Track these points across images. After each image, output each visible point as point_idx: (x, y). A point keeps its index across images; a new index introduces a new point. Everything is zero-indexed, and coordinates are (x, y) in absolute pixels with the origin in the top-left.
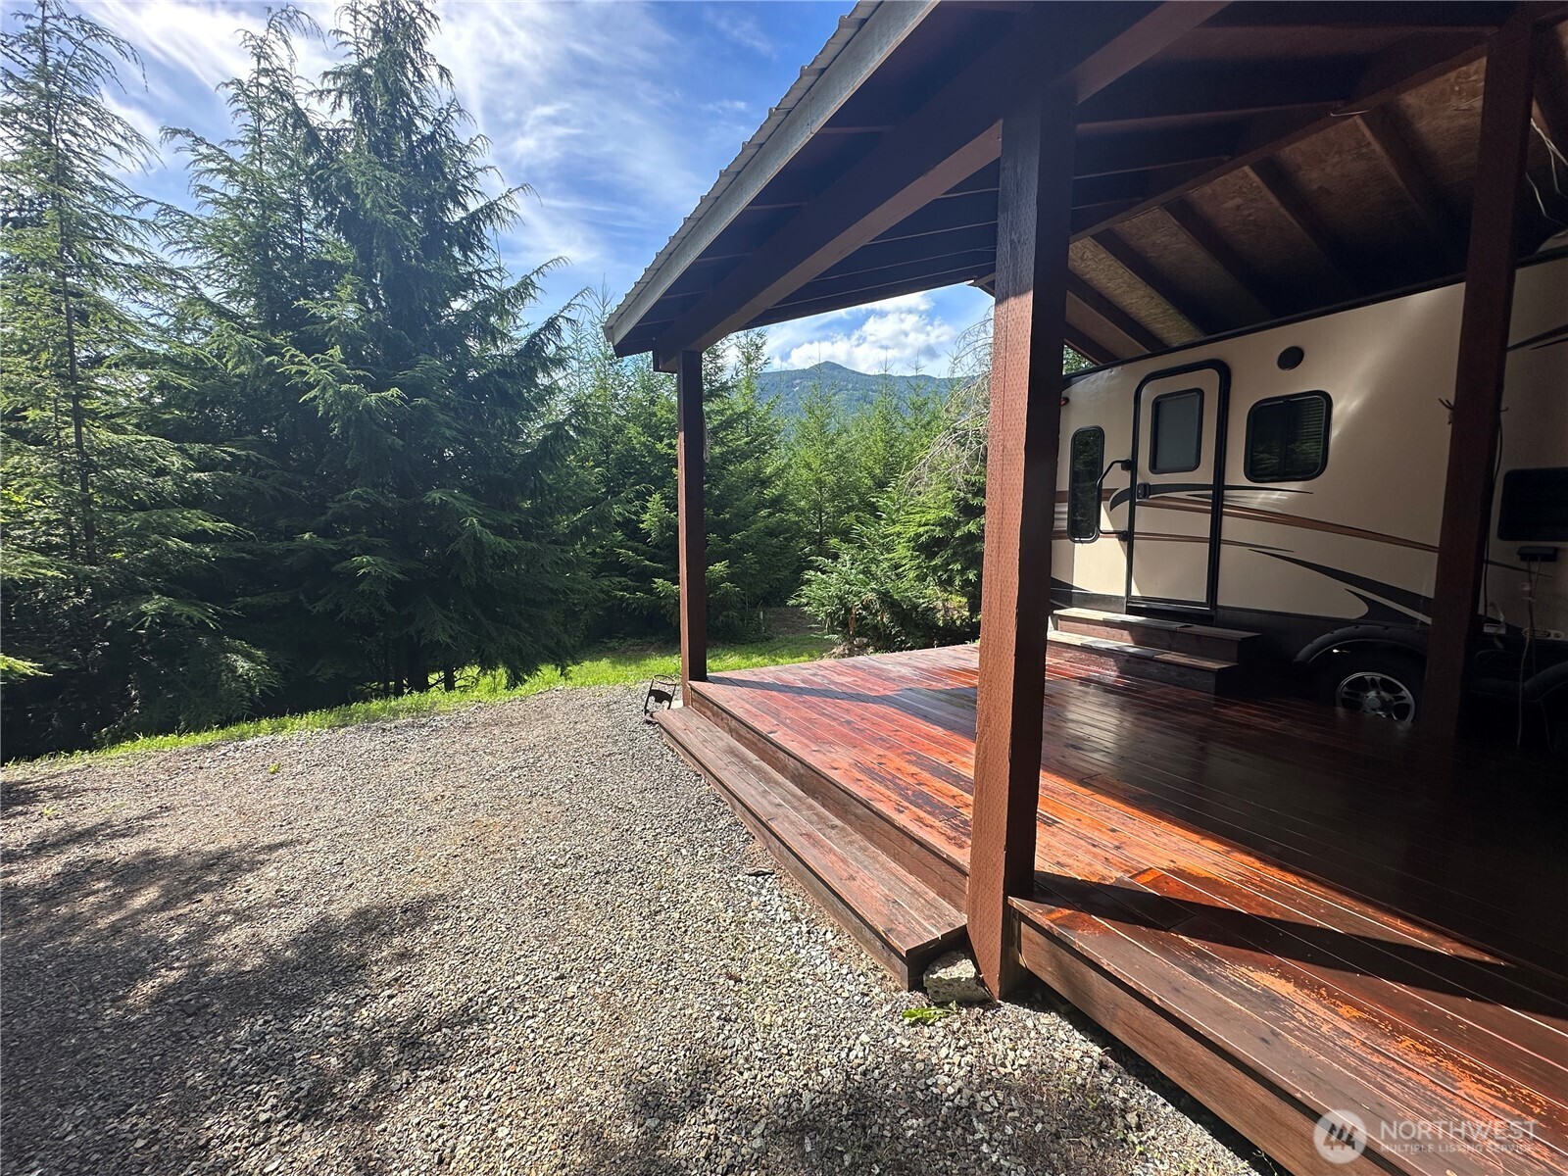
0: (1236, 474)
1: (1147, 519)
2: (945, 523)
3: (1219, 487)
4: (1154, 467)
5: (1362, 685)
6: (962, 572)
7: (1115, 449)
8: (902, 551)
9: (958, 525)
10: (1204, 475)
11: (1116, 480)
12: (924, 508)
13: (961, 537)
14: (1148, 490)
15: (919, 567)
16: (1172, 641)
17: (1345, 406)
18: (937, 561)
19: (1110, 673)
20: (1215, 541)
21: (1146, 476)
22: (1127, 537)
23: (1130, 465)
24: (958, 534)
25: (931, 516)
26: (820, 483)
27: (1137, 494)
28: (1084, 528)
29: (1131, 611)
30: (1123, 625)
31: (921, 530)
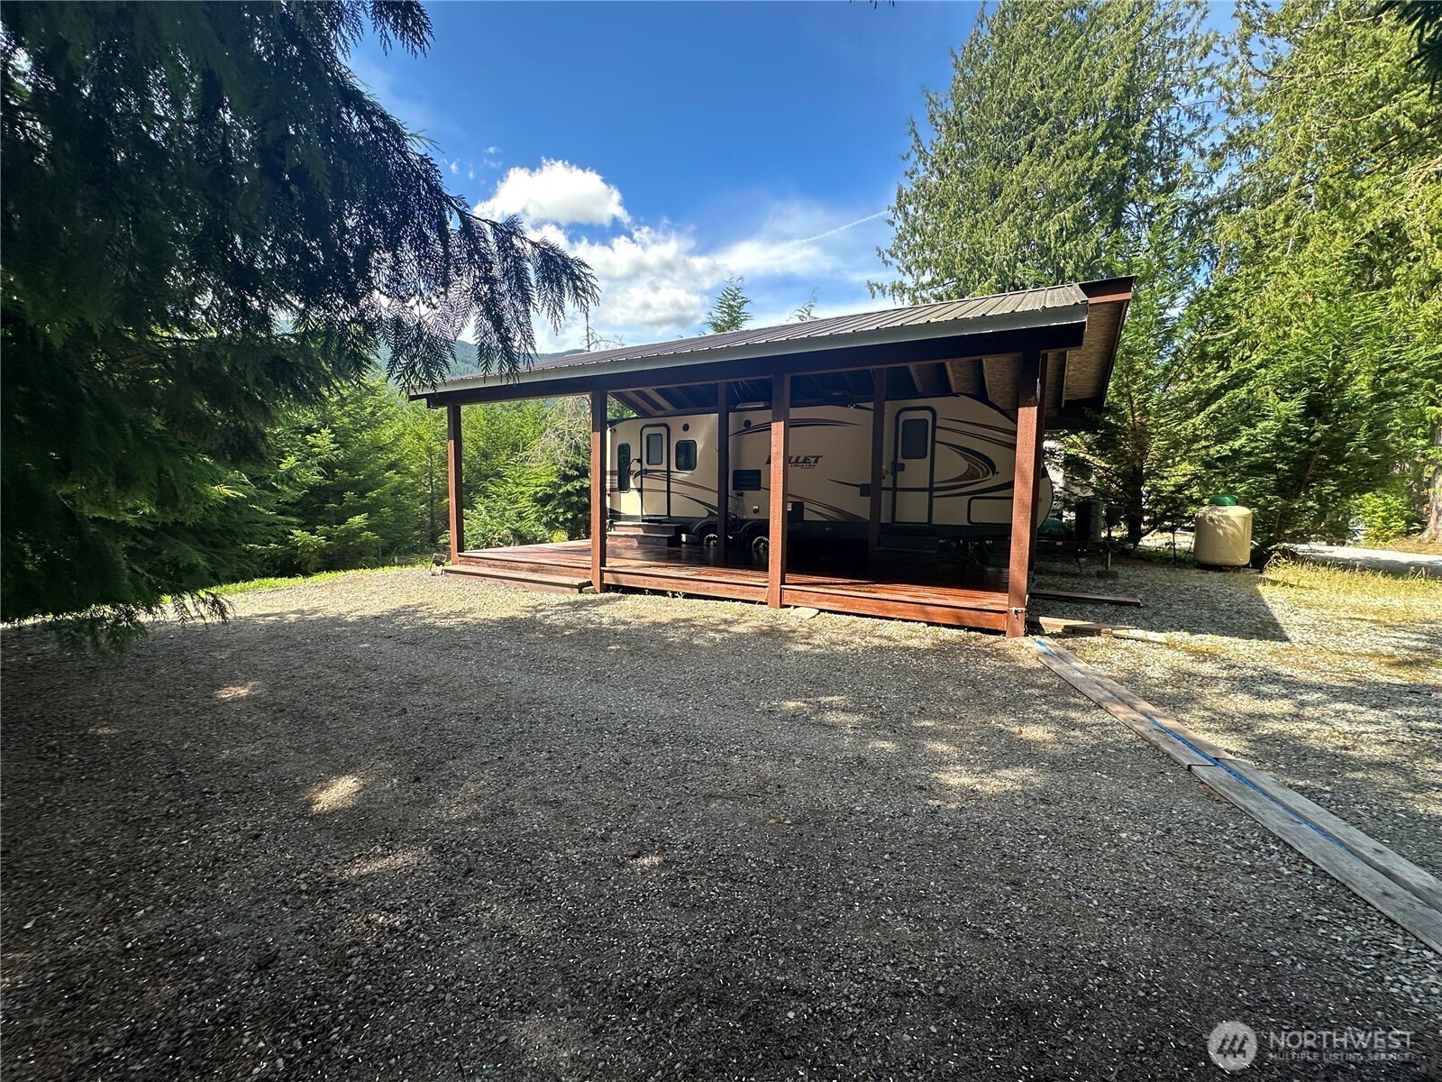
0: (673, 468)
1: (647, 483)
2: (552, 485)
3: (669, 471)
4: (648, 462)
5: (710, 539)
6: (564, 513)
7: (634, 454)
8: (524, 503)
9: (560, 486)
10: (664, 467)
11: (635, 467)
12: (538, 476)
13: (562, 494)
14: (647, 471)
15: (537, 512)
16: (656, 530)
17: (700, 446)
18: (549, 508)
19: (635, 543)
20: (669, 492)
21: (646, 466)
22: (640, 490)
23: (640, 461)
24: (560, 491)
25: (543, 480)
26: (429, 450)
27: (643, 473)
28: (623, 486)
29: (643, 521)
30: (639, 526)
31: (538, 489)
